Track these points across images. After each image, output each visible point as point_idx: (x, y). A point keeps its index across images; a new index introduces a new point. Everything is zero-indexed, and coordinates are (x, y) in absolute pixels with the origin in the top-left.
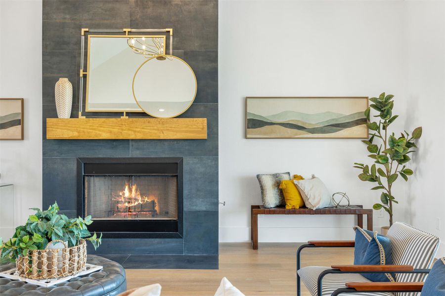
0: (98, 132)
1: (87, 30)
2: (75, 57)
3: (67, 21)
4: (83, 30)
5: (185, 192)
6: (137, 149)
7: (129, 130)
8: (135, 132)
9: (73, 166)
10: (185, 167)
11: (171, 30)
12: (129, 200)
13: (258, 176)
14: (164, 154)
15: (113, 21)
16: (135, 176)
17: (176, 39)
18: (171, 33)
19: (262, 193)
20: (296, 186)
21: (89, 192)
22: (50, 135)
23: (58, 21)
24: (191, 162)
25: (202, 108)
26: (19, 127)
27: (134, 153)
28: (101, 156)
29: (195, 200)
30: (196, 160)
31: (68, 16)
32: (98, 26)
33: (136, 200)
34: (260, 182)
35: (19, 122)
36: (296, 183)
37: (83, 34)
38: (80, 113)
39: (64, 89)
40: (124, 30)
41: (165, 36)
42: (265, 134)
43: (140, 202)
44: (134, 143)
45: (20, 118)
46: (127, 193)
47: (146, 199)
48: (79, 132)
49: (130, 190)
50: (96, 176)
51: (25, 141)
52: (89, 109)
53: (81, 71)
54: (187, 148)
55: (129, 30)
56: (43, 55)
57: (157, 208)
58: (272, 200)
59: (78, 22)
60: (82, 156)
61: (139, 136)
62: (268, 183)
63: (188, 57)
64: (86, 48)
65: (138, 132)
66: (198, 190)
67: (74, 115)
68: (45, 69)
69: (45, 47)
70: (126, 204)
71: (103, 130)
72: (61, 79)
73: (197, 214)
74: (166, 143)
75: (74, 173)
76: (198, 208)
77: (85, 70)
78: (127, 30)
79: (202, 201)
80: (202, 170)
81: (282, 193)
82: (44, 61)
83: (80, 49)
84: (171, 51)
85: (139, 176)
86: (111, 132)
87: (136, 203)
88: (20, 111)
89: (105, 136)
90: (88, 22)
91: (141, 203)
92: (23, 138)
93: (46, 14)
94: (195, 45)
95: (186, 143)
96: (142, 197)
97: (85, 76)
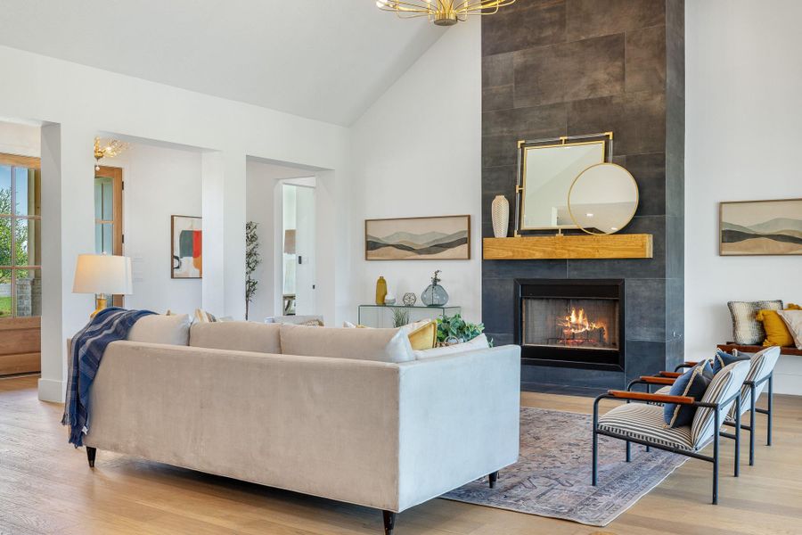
0: (531, 251)
1: (523, 142)
2: (512, 172)
3: (505, 134)
4: (520, 142)
5: (627, 319)
6: (575, 269)
7: (562, 249)
8: (569, 250)
9: (510, 287)
10: (627, 290)
11: (611, 134)
12: (576, 326)
13: (729, 304)
14: (604, 274)
15: (550, 130)
16: (573, 299)
17: (616, 143)
18: (611, 138)
19: (734, 325)
20: (780, 317)
21: (527, 316)
22: (487, 256)
23: (496, 135)
24: (634, 284)
25: (647, 222)
26: (466, 245)
27: (571, 274)
28: (537, 277)
29: (638, 328)
30: (640, 283)
31: (505, 129)
32: (535, 136)
33: (583, 326)
34: (731, 310)
35: (466, 241)
36: (780, 314)
37: (519, 146)
38: (516, 232)
39: (501, 206)
40: (561, 138)
41: (603, 142)
42: (746, 249)
43: (587, 328)
44: (572, 264)
45: (466, 236)
46: (573, 318)
47: (594, 326)
48: (513, 252)
49: (577, 316)
50: (534, 299)
51: (472, 261)
52: (525, 227)
53: (517, 186)
54: (629, 268)
55: (566, 138)
56: (482, 172)
57: (605, 336)
58: (747, 334)
59: (515, 135)
60: (518, 277)
61: (573, 256)
62: (743, 313)
63: (629, 164)
64: (522, 162)
65: (573, 251)
66: (642, 317)
67: (510, 234)
68: (485, 186)
69: (484, 162)
70: (573, 331)
71: (537, 250)
72: (497, 197)
73: (641, 344)
74: (606, 263)
75: (511, 296)
76: (642, 339)
77: (521, 186)
78: (563, 138)
79: (647, 330)
80: (647, 294)
81: (762, 326)
82: (483, 178)
83: (516, 163)
84: (611, 157)
85: (578, 300)
86: (544, 251)
87: (583, 330)
88: (467, 229)
89: (538, 255)
90: (525, 133)
91: (589, 329)
92: (469, 258)
93: (485, 129)
94: (639, 149)
95: (628, 262)
96: (589, 322)
97: (521, 192)
